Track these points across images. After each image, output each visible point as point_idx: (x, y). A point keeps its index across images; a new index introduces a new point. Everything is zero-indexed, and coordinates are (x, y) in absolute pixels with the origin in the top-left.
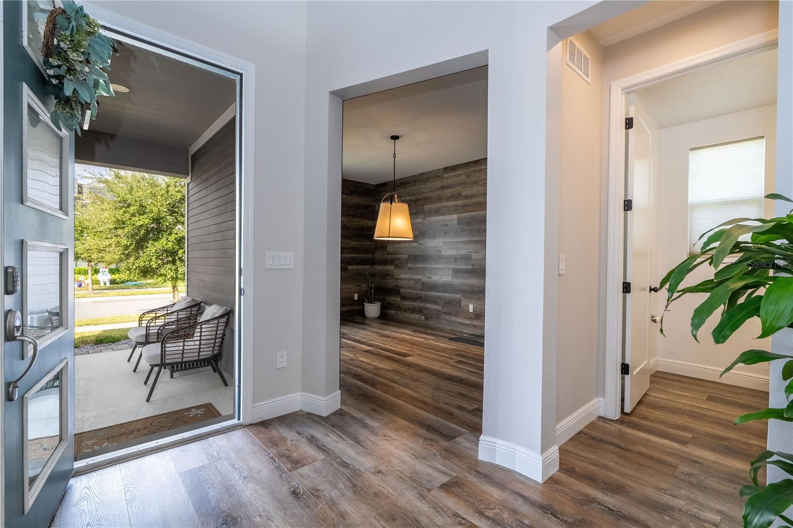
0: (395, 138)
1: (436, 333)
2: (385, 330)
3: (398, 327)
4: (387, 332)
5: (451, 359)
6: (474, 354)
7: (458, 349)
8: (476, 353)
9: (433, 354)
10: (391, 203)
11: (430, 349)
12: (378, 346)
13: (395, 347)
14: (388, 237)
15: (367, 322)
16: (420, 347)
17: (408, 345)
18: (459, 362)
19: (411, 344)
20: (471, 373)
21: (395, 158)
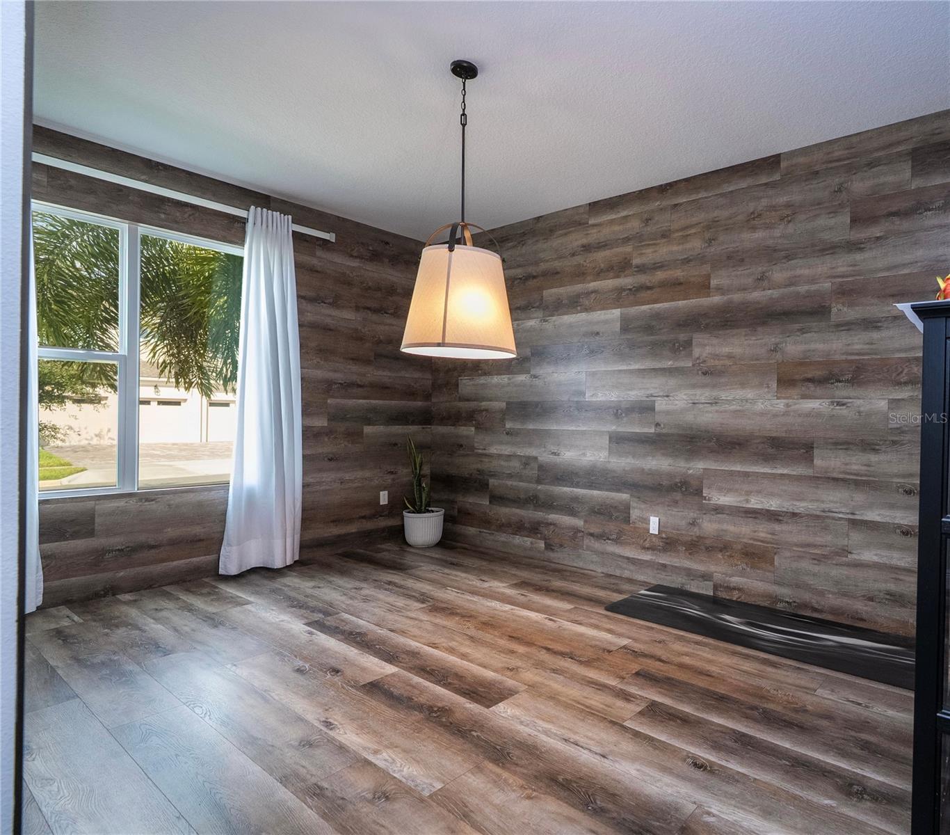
0: (465, 70)
1: (576, 588)
2: (444, 586)
3: (480, 572)
4: (449, 595)
5: (626, 697)
6: (682, 666)
7: (638, 646)
8: (686, 660)
9: (573, 677)
10: (451, 249)
11: (563, 654)
12: (414, 654)
13: (464, 656)
14: (439, 345)
15: (408, 560)
16: (533, 650)
17: (503, 642)
18: (653, 712)
19: (511, 638)
20: (699, 774)
21: (464, 125)
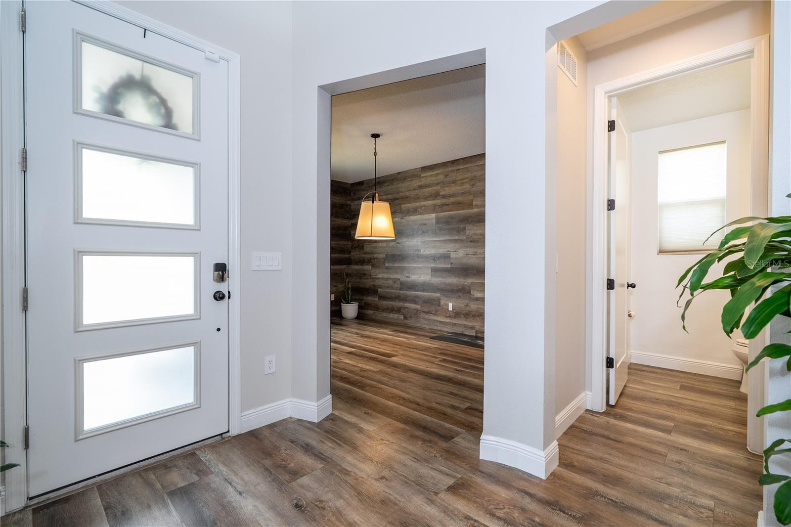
0: (376, 136)
1: (418, 332)
2: (365, 331)
3: (377, 327)
4: (367, 333)
5: (436, 358)
6: (457, 352)
7: (441, 347)
8: (460, 351)
9: (417, 353)
10: (373, 202)
11: (413, 348)
12: (361, 347)
13: (377, 348)
14: (370, 237)
15: (344, 322)
16: (402, 347)
17: (391, 345)
18: (444, 360)
19: (393, 344)
20: (457, 372)
21: (375, 156)
